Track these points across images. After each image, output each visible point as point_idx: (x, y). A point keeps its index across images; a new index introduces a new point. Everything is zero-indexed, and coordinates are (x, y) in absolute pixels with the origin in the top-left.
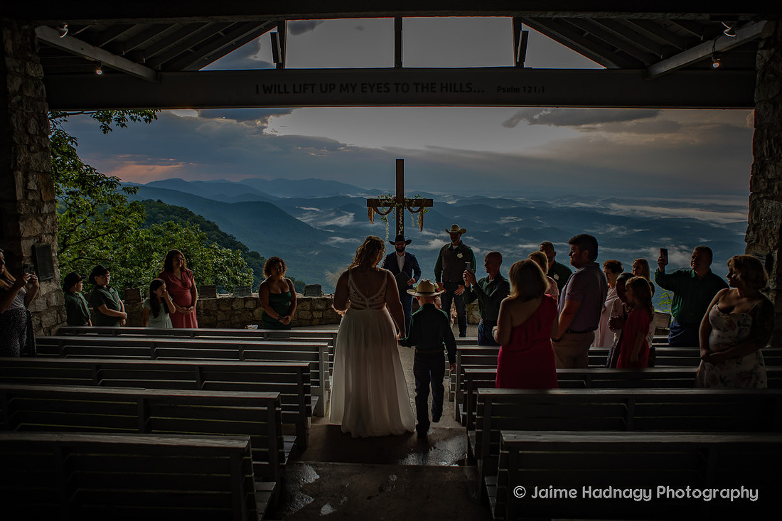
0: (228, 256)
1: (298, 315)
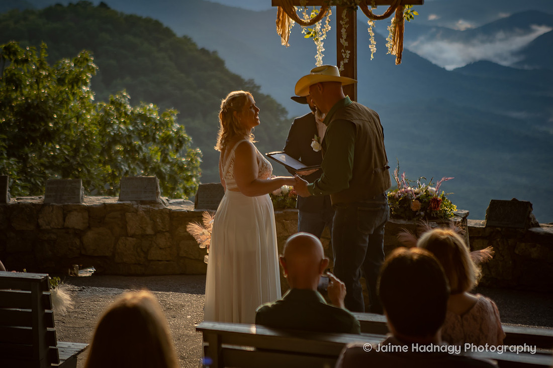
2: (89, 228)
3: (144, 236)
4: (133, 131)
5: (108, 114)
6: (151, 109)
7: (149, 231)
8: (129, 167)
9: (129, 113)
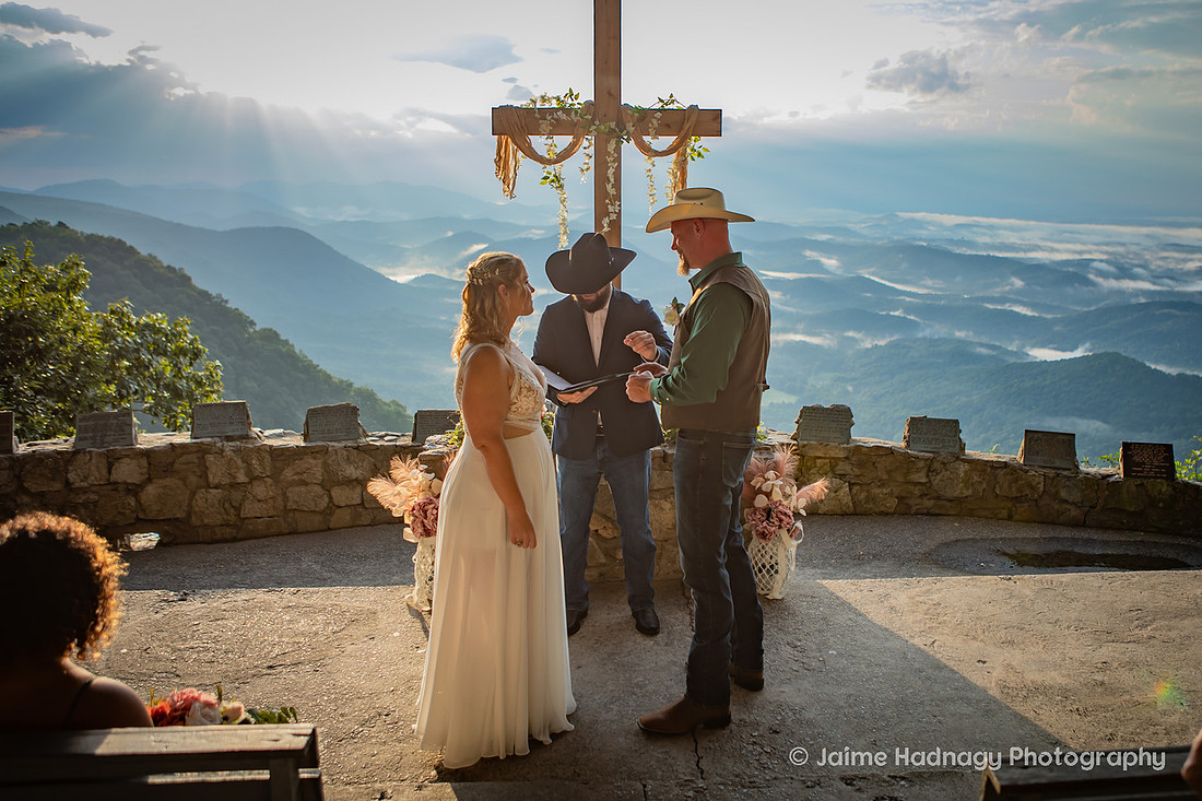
0: (159, 330)
1: (286, 499)
2: (149, 480)
3: (234, 485)
4: (141, 344)
5: (108, 324)
6: (159, 319)
7: (242, 478)
8: (139, 385)
9: (134, 323)
